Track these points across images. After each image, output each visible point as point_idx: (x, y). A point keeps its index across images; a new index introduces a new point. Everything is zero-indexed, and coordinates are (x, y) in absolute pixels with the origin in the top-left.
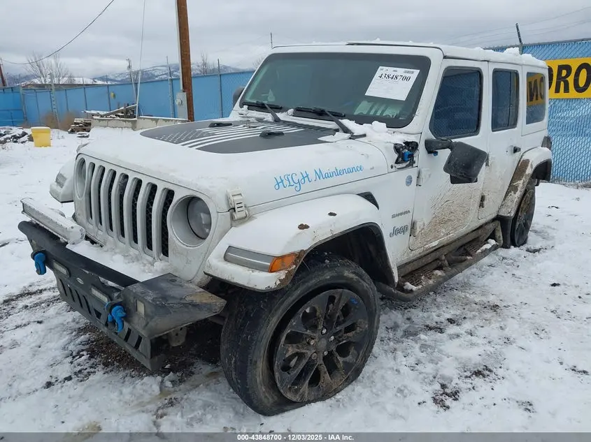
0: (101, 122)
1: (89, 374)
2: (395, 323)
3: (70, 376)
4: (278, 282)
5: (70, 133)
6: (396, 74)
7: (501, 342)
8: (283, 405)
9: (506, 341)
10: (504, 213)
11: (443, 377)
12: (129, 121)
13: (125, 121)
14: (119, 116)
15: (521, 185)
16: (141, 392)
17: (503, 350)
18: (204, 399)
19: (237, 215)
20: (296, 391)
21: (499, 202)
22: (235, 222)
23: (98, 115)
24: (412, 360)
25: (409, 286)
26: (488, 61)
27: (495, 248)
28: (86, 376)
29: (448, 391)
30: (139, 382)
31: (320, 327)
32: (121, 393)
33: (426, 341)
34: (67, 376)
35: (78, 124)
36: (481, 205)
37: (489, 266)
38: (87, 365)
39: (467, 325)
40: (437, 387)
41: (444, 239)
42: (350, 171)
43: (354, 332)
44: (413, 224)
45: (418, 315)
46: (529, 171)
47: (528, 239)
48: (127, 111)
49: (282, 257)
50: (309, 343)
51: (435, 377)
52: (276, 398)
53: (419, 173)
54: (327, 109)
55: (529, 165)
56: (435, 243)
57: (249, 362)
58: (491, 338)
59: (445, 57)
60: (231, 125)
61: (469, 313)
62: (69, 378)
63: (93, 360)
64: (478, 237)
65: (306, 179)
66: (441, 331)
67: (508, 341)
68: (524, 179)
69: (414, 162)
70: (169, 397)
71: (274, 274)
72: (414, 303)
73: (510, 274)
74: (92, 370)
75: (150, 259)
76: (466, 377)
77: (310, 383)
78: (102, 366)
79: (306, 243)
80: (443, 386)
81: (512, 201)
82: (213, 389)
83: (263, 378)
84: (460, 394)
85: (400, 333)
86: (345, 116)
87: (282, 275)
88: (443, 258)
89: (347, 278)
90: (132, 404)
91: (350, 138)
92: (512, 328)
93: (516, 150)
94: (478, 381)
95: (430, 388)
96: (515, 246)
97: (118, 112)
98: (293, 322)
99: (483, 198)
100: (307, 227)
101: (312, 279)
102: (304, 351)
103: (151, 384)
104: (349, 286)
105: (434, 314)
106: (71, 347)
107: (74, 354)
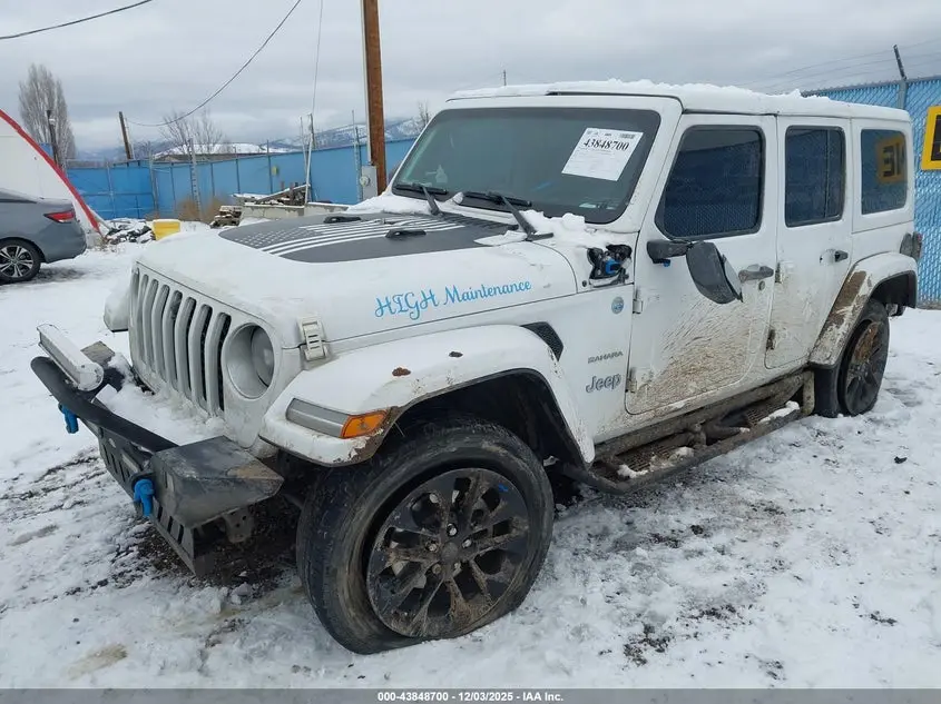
0: (256, 211)
1: (133, 578)
2: (605, 528)
3: (106, 580)
4: (354, 453)
5: (212, 227)
6: (609, 139)
7: (768, 566)
8: (385, 640)
9: (777, 565)
10: (819, 358)
11: (653, 616)
12: (294, 210)
13: (289, 210)
14: (282, 202)
15: (849, 315)
16: (195, 608)
17: (766, 580)
18: (280, 623)
19: (310, 354)
20: (408, 620)
21: (810, 341)
22: (306, 363)
23: (252, 200)
24: (612, 587)
25: (625, 470)
26: (775, 115)
27: (796, 416)
28: (128, 581)
29: (653, 636)
30: (196, 593)
31: (444, 526)
32: (168, 606)
33: (645, 559)
34: (102, 579)
35: (225, 213)
36: (770, 346)
37: (791, 445)
38: (134, 566)
39: (720, 538)
40: (638, 629)
41: (698, 400)
42: (506, 290)
43: (506, 536)
44: (630, 374)
45: (646, 519)
46: (865, 290)
47: (878, 403)
48: (295, 194)
49: (362, 416)
50: (427, 548)
51: (639, 615)
52: (374, 627)
53: (636, 294)
54: (505, 193)
55: (866, 280)
56: (679, 404)
57: (325, 571)
58: (752, 561)
59: (685, 112)
60: (359, 219)
61: (730, 517)
62: (103, 583)
63: (144, 559)
64: (769, 398)
65: (430, 301)
66: (675, 543)
67: (779, 566)
68: (854, 303)
69: (627, 277)
70: (230, 619)
71: (349, 440)
72: (647, 500)
73: (821, 458)
74: (139, 573)
75: (205, 413)
76: (692, 617)
77: (429, 609)
78: (153, 568)
79: (403, 396)
80: (648, 629)
81: (833, 340)
82: (296, 611)
83: (350, 597)
84: (671, 644)
85: (607, 543)
86: (530, 205)
87: (361, 443)
88: (698, 428)
89: (485, 451)
90: (180, 624)
91: (526, 240)
92: (794, 543)
93: (839, 256)
94: (707, 624)
95: (625, 632)
96: (846, 413)
97: (282, 195)
98: (396, 515)
99: (771, 335)
100: (406, 372)
101: (424, 451)
102: (417, 560)
103: (210, 598)
104: (491, 463)
105: (672, 518)
106: (120, 539)
107: (121, 550)
